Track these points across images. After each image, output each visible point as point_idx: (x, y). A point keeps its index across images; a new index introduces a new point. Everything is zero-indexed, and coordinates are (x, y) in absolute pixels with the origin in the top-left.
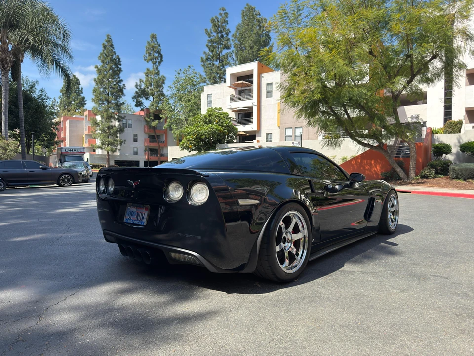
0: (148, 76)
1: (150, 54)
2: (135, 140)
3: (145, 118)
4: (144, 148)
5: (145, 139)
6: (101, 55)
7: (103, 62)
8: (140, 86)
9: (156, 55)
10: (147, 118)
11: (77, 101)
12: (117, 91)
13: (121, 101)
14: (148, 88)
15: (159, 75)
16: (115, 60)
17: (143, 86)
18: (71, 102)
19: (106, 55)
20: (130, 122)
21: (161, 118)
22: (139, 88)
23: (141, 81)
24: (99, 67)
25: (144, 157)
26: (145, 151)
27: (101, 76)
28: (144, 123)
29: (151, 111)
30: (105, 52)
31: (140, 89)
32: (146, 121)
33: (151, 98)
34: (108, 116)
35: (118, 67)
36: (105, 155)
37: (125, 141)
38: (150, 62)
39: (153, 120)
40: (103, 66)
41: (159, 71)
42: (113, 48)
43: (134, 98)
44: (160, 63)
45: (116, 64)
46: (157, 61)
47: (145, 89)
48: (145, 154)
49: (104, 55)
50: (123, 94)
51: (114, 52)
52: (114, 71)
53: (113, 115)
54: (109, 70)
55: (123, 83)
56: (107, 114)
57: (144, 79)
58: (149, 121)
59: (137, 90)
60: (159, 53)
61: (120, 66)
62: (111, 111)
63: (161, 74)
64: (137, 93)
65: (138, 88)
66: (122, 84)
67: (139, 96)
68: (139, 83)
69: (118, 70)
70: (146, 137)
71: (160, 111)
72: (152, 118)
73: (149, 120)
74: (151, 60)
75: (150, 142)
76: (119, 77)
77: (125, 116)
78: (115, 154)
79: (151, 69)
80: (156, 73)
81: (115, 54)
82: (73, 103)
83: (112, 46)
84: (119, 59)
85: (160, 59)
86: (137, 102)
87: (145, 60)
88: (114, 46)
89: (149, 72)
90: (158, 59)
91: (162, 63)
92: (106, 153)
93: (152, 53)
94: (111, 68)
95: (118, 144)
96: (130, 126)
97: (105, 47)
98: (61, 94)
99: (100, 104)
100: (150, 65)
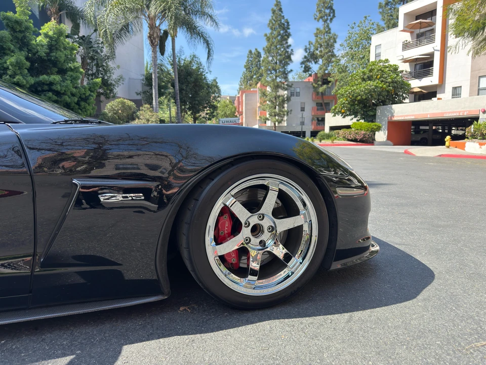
0: (317, 36)
1: (320, 11)
2: (303, 109)
3: (312, 84)
4: (311, 117)
5: (312, 108)
6: (270, 21)
7: (271, 28)
8: (309, 50)
9: (327, 11)
10: (314, 84)
11: (258, 75)
12: (284, 58)
13: (289, 68)
14: (317, 50)
15: (330, 33)
16: (284, 24)
17: (312, 49)
18: (253, 76)
19: (274, 20)
20: (298, 90)
21: (330, 82)
22: (308, 51)
23: (310, 43)
24: (268, 35)
25: (311, 127)
26: (312, 121)
27: (269, 44)
28: (312, 90)
29: (319, 75)
30: (274, 18)
31: (310, 52)
32: (314, 87)
33: (320, 61)
34: (275, 86)
35: (286, 32)
36: (272, 127)
37: (291, 111)
38: (321, 20)
39: (321, 86)
40: (271, 33)
41: (330, 29)
42: (282, 12)
43: (302, 63)
44: (331, 19)
45: (284, 29)
46: (329, 18)
47: (314, 51)
48: (312, 123)
49: (273, 21)
50: (290, 60)
51: (283, 16)
52: (282, 37)
53: (280, 84)
54: (277, 36)
55: (291, 48)
56: (274, 84)
57: (313, 40)
58: (316, 87)
59: (306, 54)
60: (331, 8)
61: (288, 31)
62: (278, 80)
63: (332, 32)
64: (305, 57)
65: (306, 52)
66: (289, 50)
67: (308, 61)
68: (308, 46)
69: (286, 35)
70: (315, 105)
71: (329, 74)
72: (320, 83)
73: (316, 85)
74: (321, 17)
75: (318, 110)
76: (287, 43)
77: (292, 84)
78: (280, 125)
79: (322, 28)
80: (327, 32)
81: (284, 18)
82: (255, 77)
83: (280, 10)
84: (288, 23)
85: (332, 15)
86: (305, 68)
87: (315, 19)
88: (283, 10)
89: (318, 32)
90: (330, 16)
91: (334, 19)
92: (273, 125)
93: (323, 9)
94: (279, 34)
95: (284, 115)
96: (298, 94)
97: (274, 12)
98: (245, 69)
99: (268, 74)
100: (320, 25)
